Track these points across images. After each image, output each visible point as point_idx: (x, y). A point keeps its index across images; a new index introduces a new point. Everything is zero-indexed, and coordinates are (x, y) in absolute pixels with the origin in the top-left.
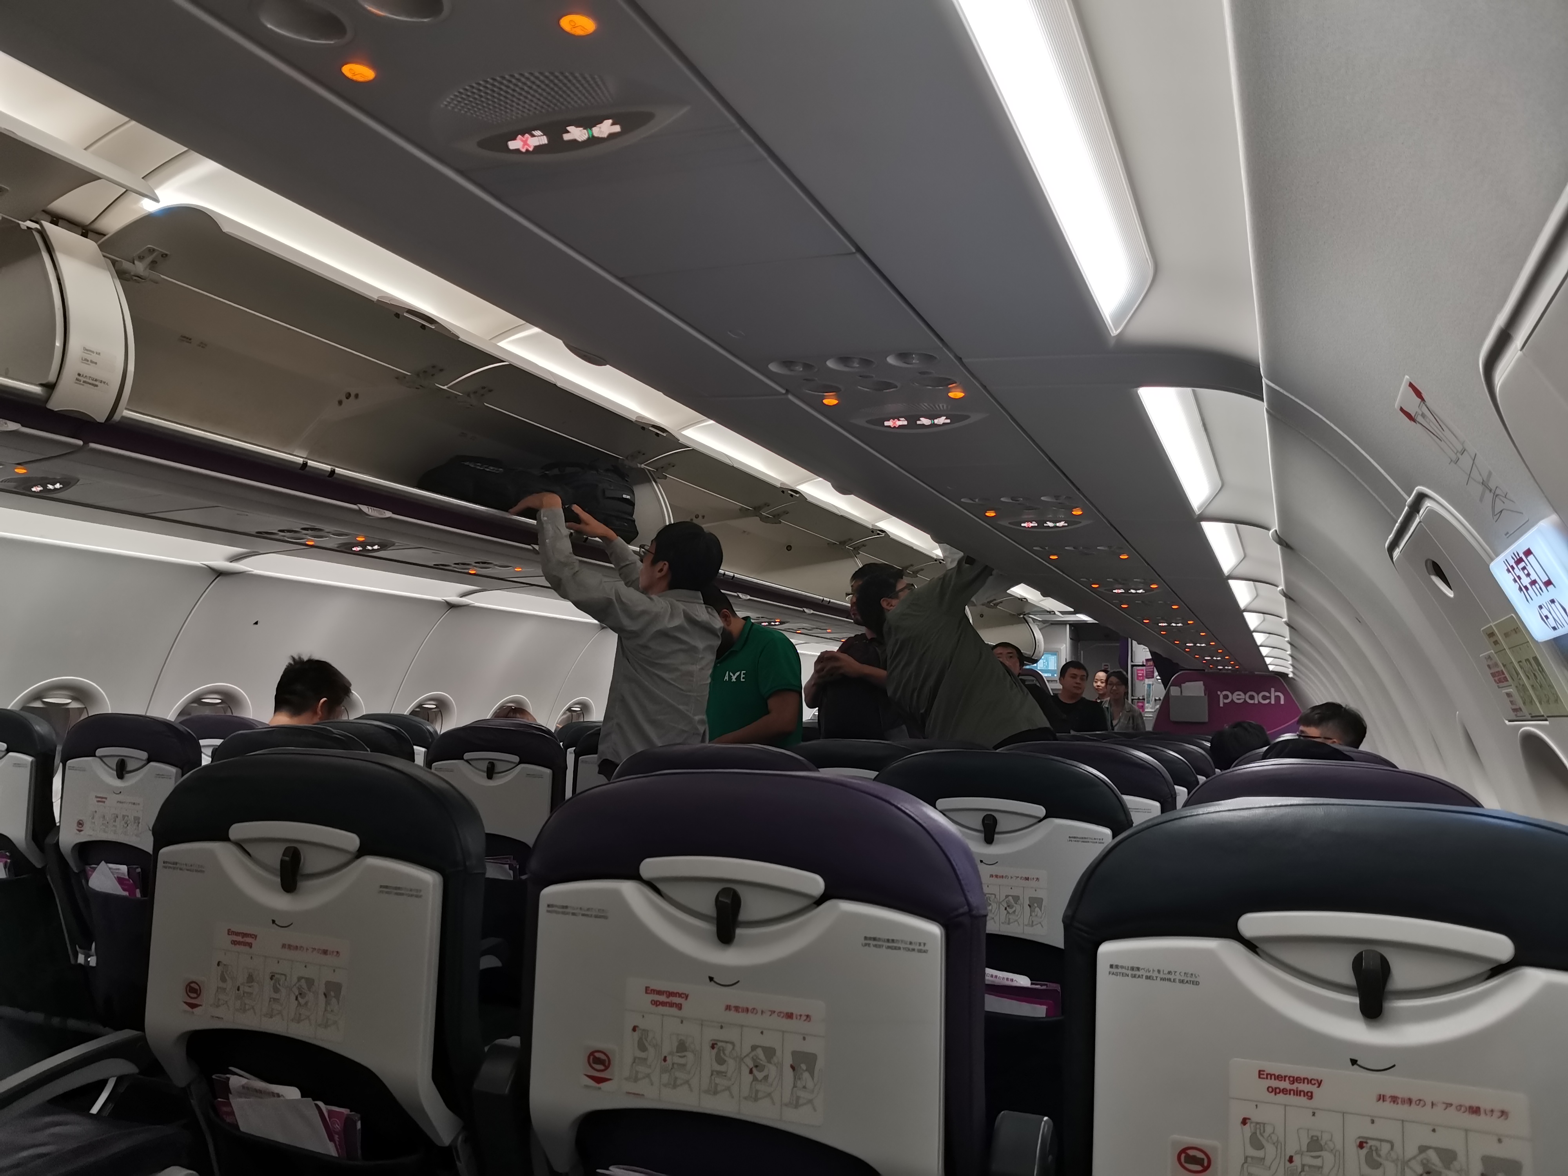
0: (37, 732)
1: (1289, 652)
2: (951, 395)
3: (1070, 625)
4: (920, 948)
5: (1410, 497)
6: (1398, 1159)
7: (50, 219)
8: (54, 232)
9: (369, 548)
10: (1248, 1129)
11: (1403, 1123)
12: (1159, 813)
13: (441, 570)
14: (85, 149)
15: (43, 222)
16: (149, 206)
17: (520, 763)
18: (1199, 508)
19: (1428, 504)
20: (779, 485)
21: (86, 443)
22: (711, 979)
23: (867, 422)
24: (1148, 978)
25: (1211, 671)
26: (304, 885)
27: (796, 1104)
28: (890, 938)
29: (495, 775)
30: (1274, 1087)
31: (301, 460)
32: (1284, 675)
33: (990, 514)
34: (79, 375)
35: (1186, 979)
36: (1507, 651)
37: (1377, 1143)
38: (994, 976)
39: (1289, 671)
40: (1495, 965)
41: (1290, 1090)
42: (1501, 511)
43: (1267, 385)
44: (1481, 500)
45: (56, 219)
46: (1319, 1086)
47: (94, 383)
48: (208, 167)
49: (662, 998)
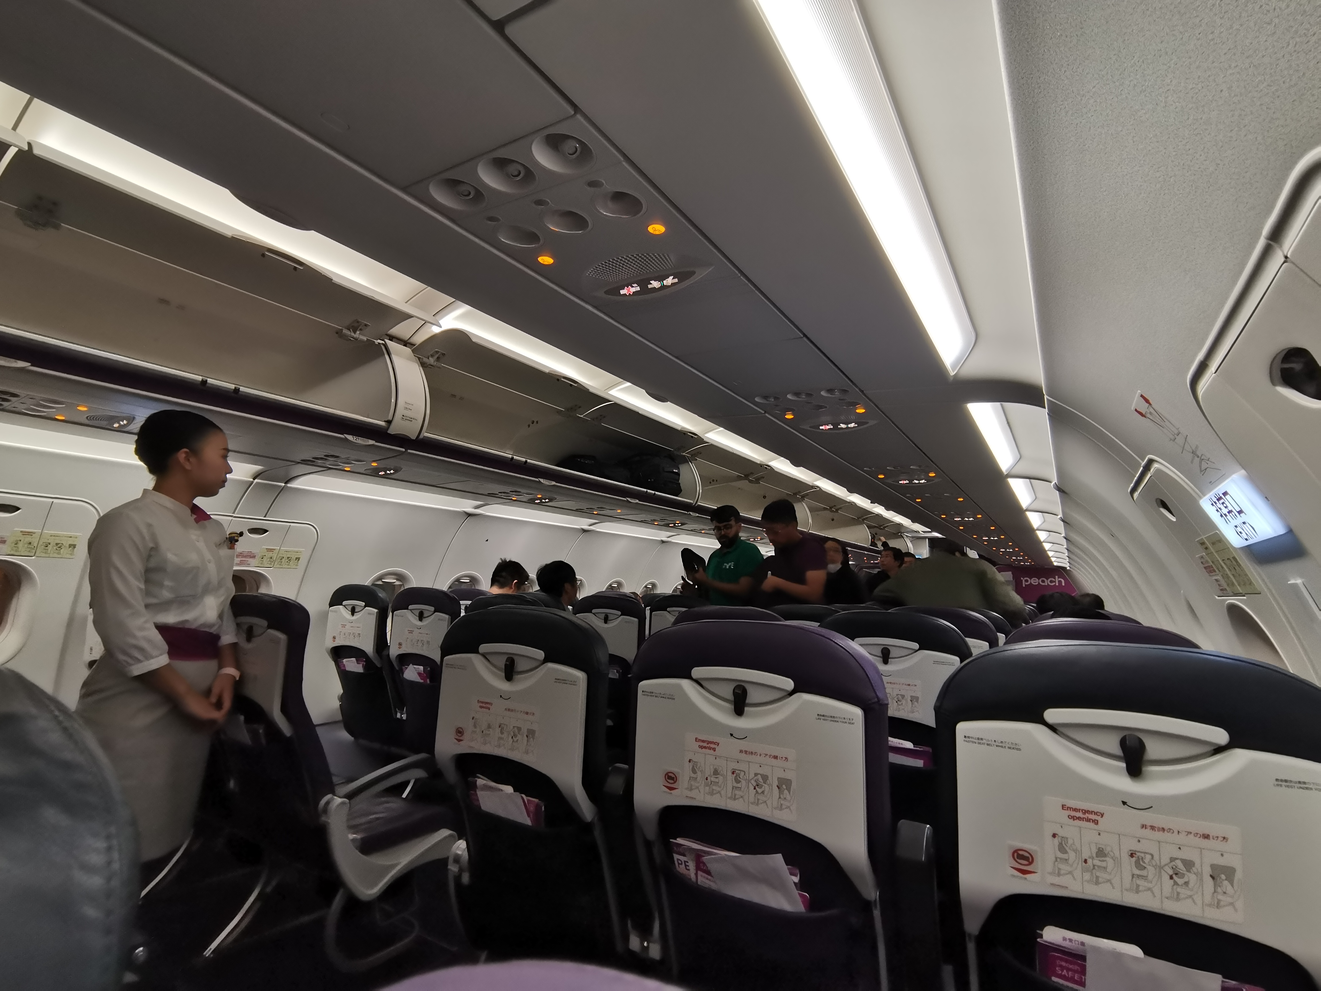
0: (380, 597)
1: (1067, 555)
2: (858, 411)
3: (929, 539)
4: (850, 721)
5: (1143, 461)
6: (1156, 865)
7: (388, 338)
8: (391, 344)
9: (544, 501)
10: (1056, 841)
11: (1159, 843)
12: (988, 648)
13: (579, 512)
14: (406, 303)
15: (385, 340)
16: (436, 330)
17: (621, 615)
18: (1006, 471)
19: (1155, 466)
20: (759, 462)
21: (406, 450)
22: (732, 735)
23: (810, 427)
24: (988, 745)
25: (1016, 566)
26: (516, 677)
27: (781, 808)
28: (833, 715)
29: (608, 621)
30: (1072, 815)
31: (510, 456)
32: (1064, 568)
33: (881, 476)
34: (403, 416)
35: (1012, 746)
36: (1215, 554)
37: (1142, 855)
38: (894, 742)
39: (1067, 566)
40: (1216, 747)
41: (1083, 818)
42: (1206, 469)
43: (1048, 399)
44: (1192, 462)
45: (392, 338)
46: (1102, 817)
47: (411, 419)
48: (464, 308)
49: (705, 745)
